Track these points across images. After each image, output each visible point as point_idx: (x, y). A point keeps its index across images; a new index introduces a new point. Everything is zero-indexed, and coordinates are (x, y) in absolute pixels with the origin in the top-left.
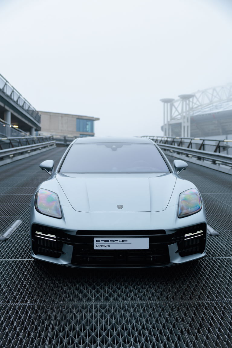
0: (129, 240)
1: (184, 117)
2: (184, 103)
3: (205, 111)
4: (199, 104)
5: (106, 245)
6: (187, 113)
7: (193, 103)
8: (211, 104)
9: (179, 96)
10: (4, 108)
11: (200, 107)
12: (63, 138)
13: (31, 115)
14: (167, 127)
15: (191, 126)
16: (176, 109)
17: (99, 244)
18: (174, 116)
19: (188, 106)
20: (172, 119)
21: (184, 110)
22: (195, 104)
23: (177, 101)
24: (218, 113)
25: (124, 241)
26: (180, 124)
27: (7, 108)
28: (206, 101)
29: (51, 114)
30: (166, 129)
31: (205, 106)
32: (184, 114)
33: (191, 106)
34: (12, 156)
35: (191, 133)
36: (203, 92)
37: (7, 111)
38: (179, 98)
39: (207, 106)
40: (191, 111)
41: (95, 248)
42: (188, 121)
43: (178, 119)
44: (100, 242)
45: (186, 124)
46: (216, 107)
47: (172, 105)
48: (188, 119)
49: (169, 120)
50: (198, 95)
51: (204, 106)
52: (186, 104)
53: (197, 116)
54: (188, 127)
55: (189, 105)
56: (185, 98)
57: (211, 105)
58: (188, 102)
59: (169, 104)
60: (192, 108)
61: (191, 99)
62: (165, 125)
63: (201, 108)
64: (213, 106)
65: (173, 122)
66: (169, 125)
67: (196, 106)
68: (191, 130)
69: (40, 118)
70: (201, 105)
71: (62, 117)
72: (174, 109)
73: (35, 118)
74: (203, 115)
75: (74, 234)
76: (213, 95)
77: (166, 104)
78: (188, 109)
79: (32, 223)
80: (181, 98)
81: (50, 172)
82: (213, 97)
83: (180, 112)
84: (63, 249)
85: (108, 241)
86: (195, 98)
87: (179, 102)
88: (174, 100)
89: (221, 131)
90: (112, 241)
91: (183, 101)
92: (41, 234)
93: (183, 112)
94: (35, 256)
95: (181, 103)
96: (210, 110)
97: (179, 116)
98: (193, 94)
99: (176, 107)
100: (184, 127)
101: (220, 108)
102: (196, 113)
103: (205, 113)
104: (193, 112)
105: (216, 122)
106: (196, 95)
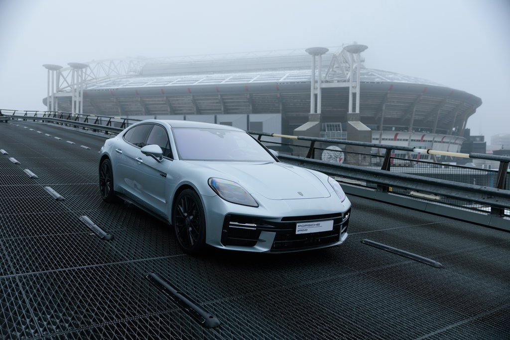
0: (322, 223)
1: (75, 90)
2: (76, 73)
3: (101, 86)
4: (94, 77)
5: (305, 229)
6: (80, 86)
7: (86, 74)
8: (108, 78)
9: (68, 64)
11: (95, 80)
14: (52, 101)
15: (83, 102)
16: (65, 80)
17: (302, 229)
18: (62, 87)
19: (80, 78)
20: (58, 91)
21: (75, 82)
22: (89, 75)
23: (66, 69)
24: (117, 89)
25: (318, 225)
26: (70, 98)
28: (102, 74)
30: (50, 102)
31: (102, 80)
32: (75, 87)
33: (84, 79)
36: (98, 63)
38: (69, 66)
39: (104, 80)
40: (84, 84)
41: (297, 233)
42: (80, 96)
43: (68, 92)
44: (301, 227)
45: (78, 99)
46: (114, 83)
47: (59, 75)
48: (80, 93)
49: (55, 92)
51: (100, 79)
52: (78, 75)
53: (91, 90)
54: (80, 102)
55: (82, 77)
56: (77, 67)
57: (109, 80)
58: (80, 73)
59: (55, 72)
61: (84, 70)
62: (50, 97)
63: (96, 82)
64: (110, 81)
65: (60, 95)
66: (56, 98)
67: (89, 78)
68: (83, 106)
70: (96, 79)
72: (62, 79)
74: (99, 90)
75: (279, 221)
76: (110, 68)
77: (51, 71)
78: (80, 81)
79: (225, 213)
80: (72, 66)
81: (158, 158)
82: (111, 71)
83: (70, 84)
84: (260, 238)
85: (307, 225)
86: (88, 68)
87: (69, 71)
88: (62, 67)
89: (120, 111)
90: (309, 225)
91: (73, 70)
92: (237, 223)
93: (74, 84)
94: (224, 247)
95: (71, 73)
96: (107, 84)
97: (69, 88)
98: (87, 64)
99: (65, 77)
100: (75, 102)
101: (119, 84)
102: (90, 87)
103: (101, 88)
104: (86, 85)
105: (115, 100)
106: (91, 65)
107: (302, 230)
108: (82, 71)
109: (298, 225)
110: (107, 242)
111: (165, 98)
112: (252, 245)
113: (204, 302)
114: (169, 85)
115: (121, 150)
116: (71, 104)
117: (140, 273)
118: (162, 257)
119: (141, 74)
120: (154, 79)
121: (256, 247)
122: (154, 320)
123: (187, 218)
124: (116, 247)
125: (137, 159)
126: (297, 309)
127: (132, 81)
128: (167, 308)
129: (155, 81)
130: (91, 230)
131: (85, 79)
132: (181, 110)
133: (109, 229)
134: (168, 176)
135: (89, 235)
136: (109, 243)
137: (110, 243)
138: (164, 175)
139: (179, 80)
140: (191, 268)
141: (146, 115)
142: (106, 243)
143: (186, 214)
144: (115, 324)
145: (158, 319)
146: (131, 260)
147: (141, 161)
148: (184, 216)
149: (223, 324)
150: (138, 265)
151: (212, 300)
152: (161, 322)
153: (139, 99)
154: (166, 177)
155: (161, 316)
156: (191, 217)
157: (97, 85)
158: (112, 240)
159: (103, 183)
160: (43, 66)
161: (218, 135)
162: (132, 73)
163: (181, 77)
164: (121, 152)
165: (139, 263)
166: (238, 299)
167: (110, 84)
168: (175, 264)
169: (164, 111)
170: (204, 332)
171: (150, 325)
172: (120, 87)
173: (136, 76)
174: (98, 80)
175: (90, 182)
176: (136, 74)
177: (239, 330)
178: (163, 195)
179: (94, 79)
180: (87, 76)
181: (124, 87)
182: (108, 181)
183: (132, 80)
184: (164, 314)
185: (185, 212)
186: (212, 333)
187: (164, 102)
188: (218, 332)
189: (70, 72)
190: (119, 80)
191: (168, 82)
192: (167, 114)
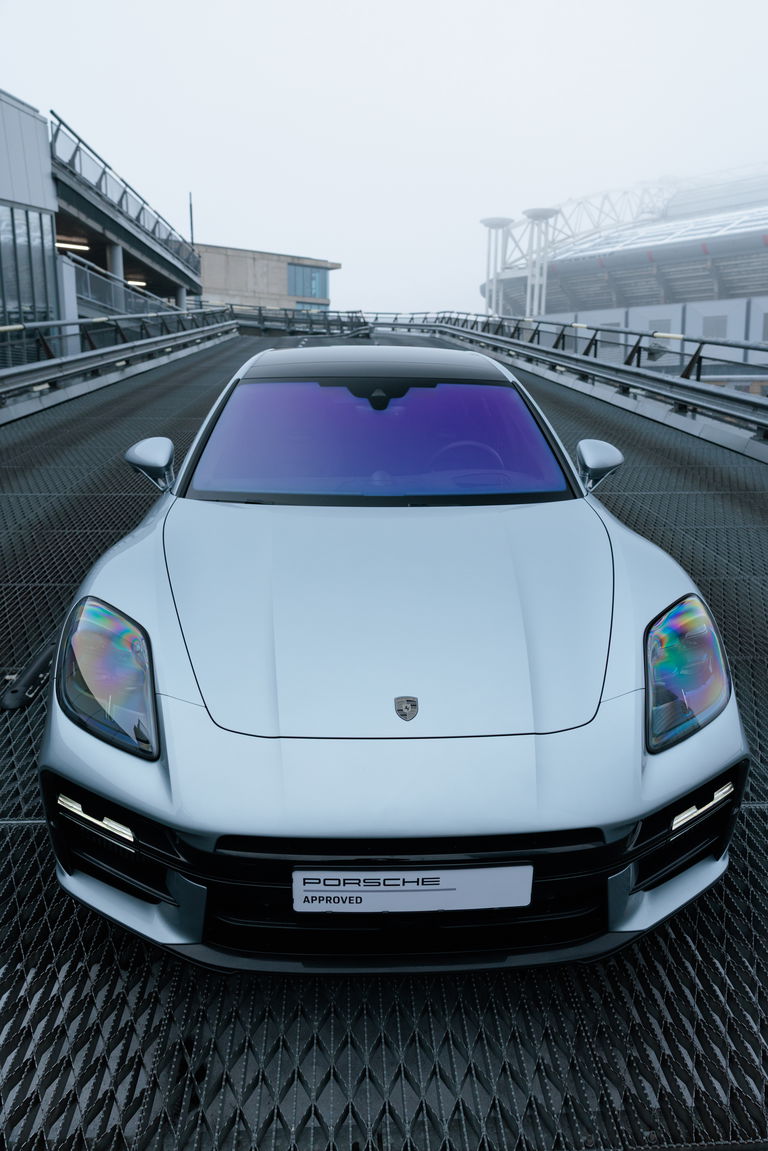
1: (534, 263)
2: (536, 229)
3: (582, 251)
4: (570, 233)
6: (542, 254)
7: (555, 229)
8: (596, 233)
9: (524, 213)
10: (103, 235)
11: (571, 240)
12: (256, 313)
13: (177, 254)
14: (494, 288)
15: (547, 286)
16: (517, 245)
18: (512, 259)
19: (543, 237)
20: (506, 267)
21: (535, 247)
22: (560, 231)
23: (520, 224)
24: (612, 253)
26: (524, 280)
27: (110, 236)
28: (586, 225)
29: (230, 253)
30: (491, 291)
31: (584, 238)
32: (534, 256)
33: (550, 238)
34: (123, 363)
35: (547, 302)
36: (579, 204)
37: (112, 244)
38: (525, 217)
39: (588, 236)
40: (549, 250)
42: (541, 274)
43: (520, 269)
45: (538, 280)
46: (608, 241)
47: (507, 235)
48: (541, 268)
49: (499, 270)
50: (567, 211)
51: (581, 237)
52: (540, 231)
53: (562, 261)
54: (541, 286)
55: (546, 234)
56: (539, 216)
57: (597, 236)
58: (543, 226)
59: (500, 231)
60: (553, 242)
61: (551, 221)
62: (491, 281)
63: (573, 243)
64: (600, 237)
65: (509, 275)
66: (500, 281)
67: (562, 236)
68: (548, 294)
69: (199, 262)
70: (573, 236)
71: (254, 259)
72: (511, 244)
73: (186, 262)
74: (577, 259)
76: (601, 212)
77: (493, 231)
78: (543, 244)
80: (529, 217)
82: (603, 216)
83: (525, 252)
86: (560, 217)
87: (524, 227)
88: (512, 221)
89: (614, 299)
91: (533, 223)
93: (532, 253)
95: (529, 230)
96: (595, 245)
97: (523, 261)
98: (557, 208)
99: (517, 239)
100: (533, 287)
101: (617, 242)
102: (561, 254)
103: (581, 254)
104: (554, 251)
105: (606, 277)
106: (564, 210)
108: (547, 224)
111: (709, 264)
114: (722, 232)
116: (526, 292)
119: (665, 216)
120: (690, 223)
127: (641, 235)
129: (692, 227)
131: (554, 240)
132: (743, 287)
139: (746, 218)
141: (666, 303)
153: (655, 271)
157: (576, 248)
160: (482, 221)
162: (646, 216)
163: (750, 211)
167: (599, 244)
169: (705, 291)
172: (618, 248)
173: (654, 221)
174: (577, 238)
176: (655, 216)
179: (569, 237)
180: (557, 233)
181: (627, 248)
183: (642, 231)
187: (707, 273)
189: (525, 230)
190: (616, 234)
191: (720, 226)
192: (710, 298)
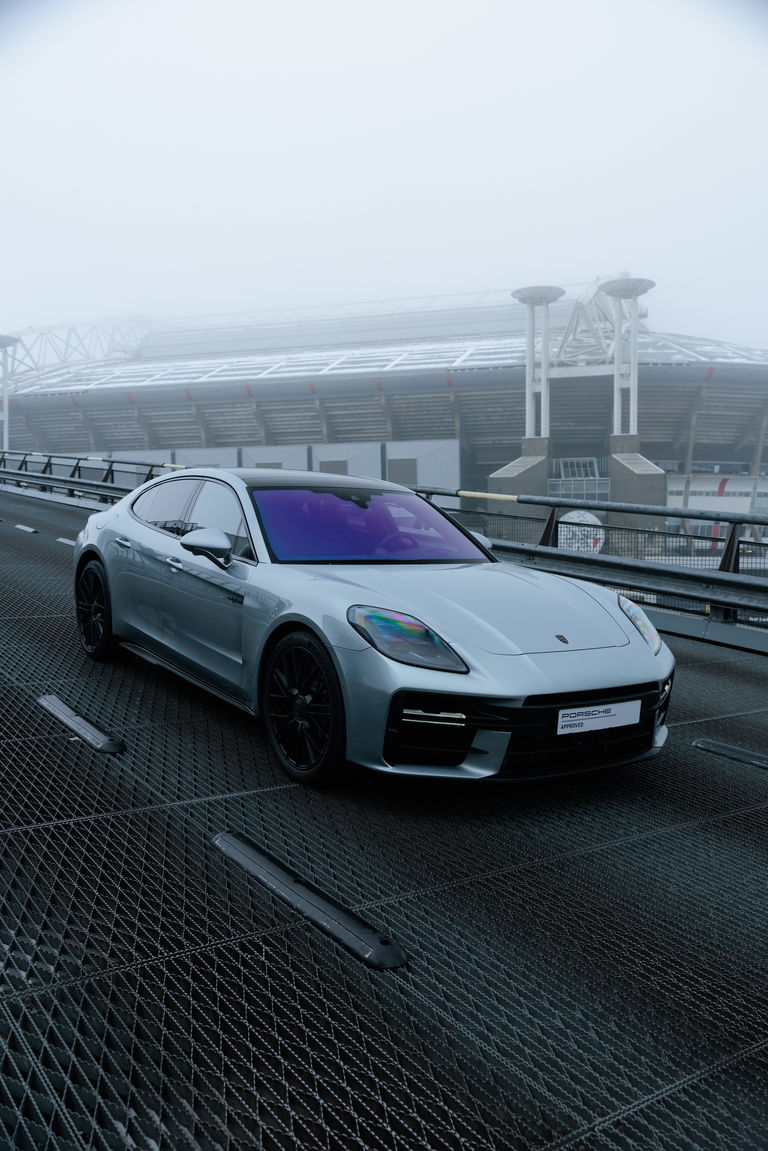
0: (615, 708)
3: (49, 386)
4: (33, 366)
5: (576, 722)
6: (1, 386)
7: (14, 359)
8: (64, 368)
11: (34, 372)
15: (11, 423)
17: (570, 723)
19: (1, 367)
22: (21, 362)
24: (86, 391)
25: (606, 711)
28: (51, 359)
31: (49, 372)
33: (9, 370)
36: (42, 334)
39: (54, 371)
40: (9, 382)
41: (560, 732)
42: (1, 409)
44: (568, 719)
46: (78, 377)
48: (1, 403)
50: (28, 340)
51: (46, 370)
53: (26, 396)
54: (2, 422)
57: (66, 370)
58: (1, 355)
60: (13, 373)
61: (10, 350)
63: (38, 377)
64: (69, 373)
67: (23, 368)
68: (10, 433)
70: (37, 369)
74: (44, 395)
75: (519, 705)
76: (68, 345)
78: (2, 375)
79: (392, 689)
81: (221, 560)
82: (70, 350)
84: (475, 744)
85: (581, 714)
86: (19, 345)
89: (92, 441)
90: (588, 714)
92: (420, 712)
94: (390, 769)
96: (62, 382)
98: (16, 336)
101: (89, 380)
102: (24, 388)
103: (49, 390)
104: (16, 384)
105: (81, 417)
106: (24, 339)
107: (571, 726)
108: (6, 352)
109: (561, 712)
110: (111, 757)
111: (194, 409)
112: (454, 762)
113: (360, 902)
114: (204, 379)
115: (127, 541)
117: (200, 833)
118: (244, 793)
119: (138, 357)
120: (169, 367)
121: (465, 766)
122: (252, 953)
123: (298, 702)
124: (133, 769)
125: (168, 560)
126: (579, 917)
127: (118, 374)
128: (275, 919)
129: (170, 371)
130: (72, 730)
131: (13, 371)
132: (230, 436)
133: (110, 725)
134: (247, 601)
135: (69, 742)
136: (116, 760)
137: (119, 759)
138: (237, 598)
139: (225, 367)
140: (315, 819)
141: (151, 449)
142: (109, 760)
143: (296, 692)
144: (162, 963)
145: (259, 948)
146: (174, 801)
147: (180, 566)
148: (292, 695)
149: (414, 959)
150: (192, 815)
151: (379, 898)
152: (268, 956)
153: (136, 413)
154: (242, 603)
155: (267, 942)
156: (309, 698)
157: (40, 382)
158: (122, 754)
159: (84, 616)
161: (355, 501)
162: (118, 355)
163: (230, 360)
164: (128, 544)
165: (193, 807)
166: (436, 893)
167: (68, 380)
168: (277, 808)
169: (191, 438)
170: (373, 980)
171: (245, 963)
172: (92, 386)
173: (128, 361)
174: (41, 372)
175: (51, 612)
176: (128, 356)
177: (454, 973)
178: (238, 646)
179: (33, 370)
180: (16, 363)
181: (101, 386)
182: (98, 610)
183: (118, 371)
184: (271, 936)
185: (293, 685)
186: (393, 983)
187: (193, 419)
188: (406, 978)
190: (88, 371)
191: (200, 372)
192: (199, 446)
